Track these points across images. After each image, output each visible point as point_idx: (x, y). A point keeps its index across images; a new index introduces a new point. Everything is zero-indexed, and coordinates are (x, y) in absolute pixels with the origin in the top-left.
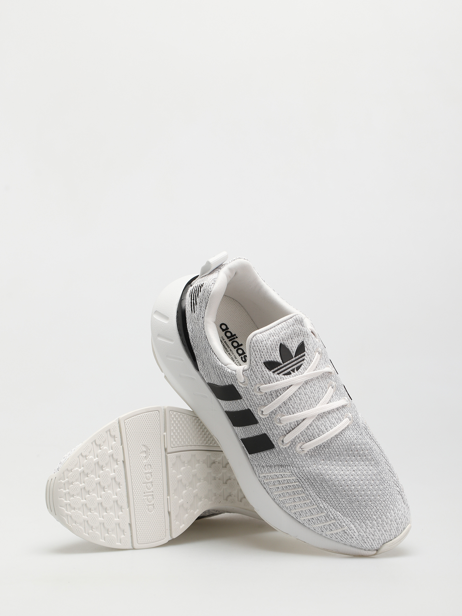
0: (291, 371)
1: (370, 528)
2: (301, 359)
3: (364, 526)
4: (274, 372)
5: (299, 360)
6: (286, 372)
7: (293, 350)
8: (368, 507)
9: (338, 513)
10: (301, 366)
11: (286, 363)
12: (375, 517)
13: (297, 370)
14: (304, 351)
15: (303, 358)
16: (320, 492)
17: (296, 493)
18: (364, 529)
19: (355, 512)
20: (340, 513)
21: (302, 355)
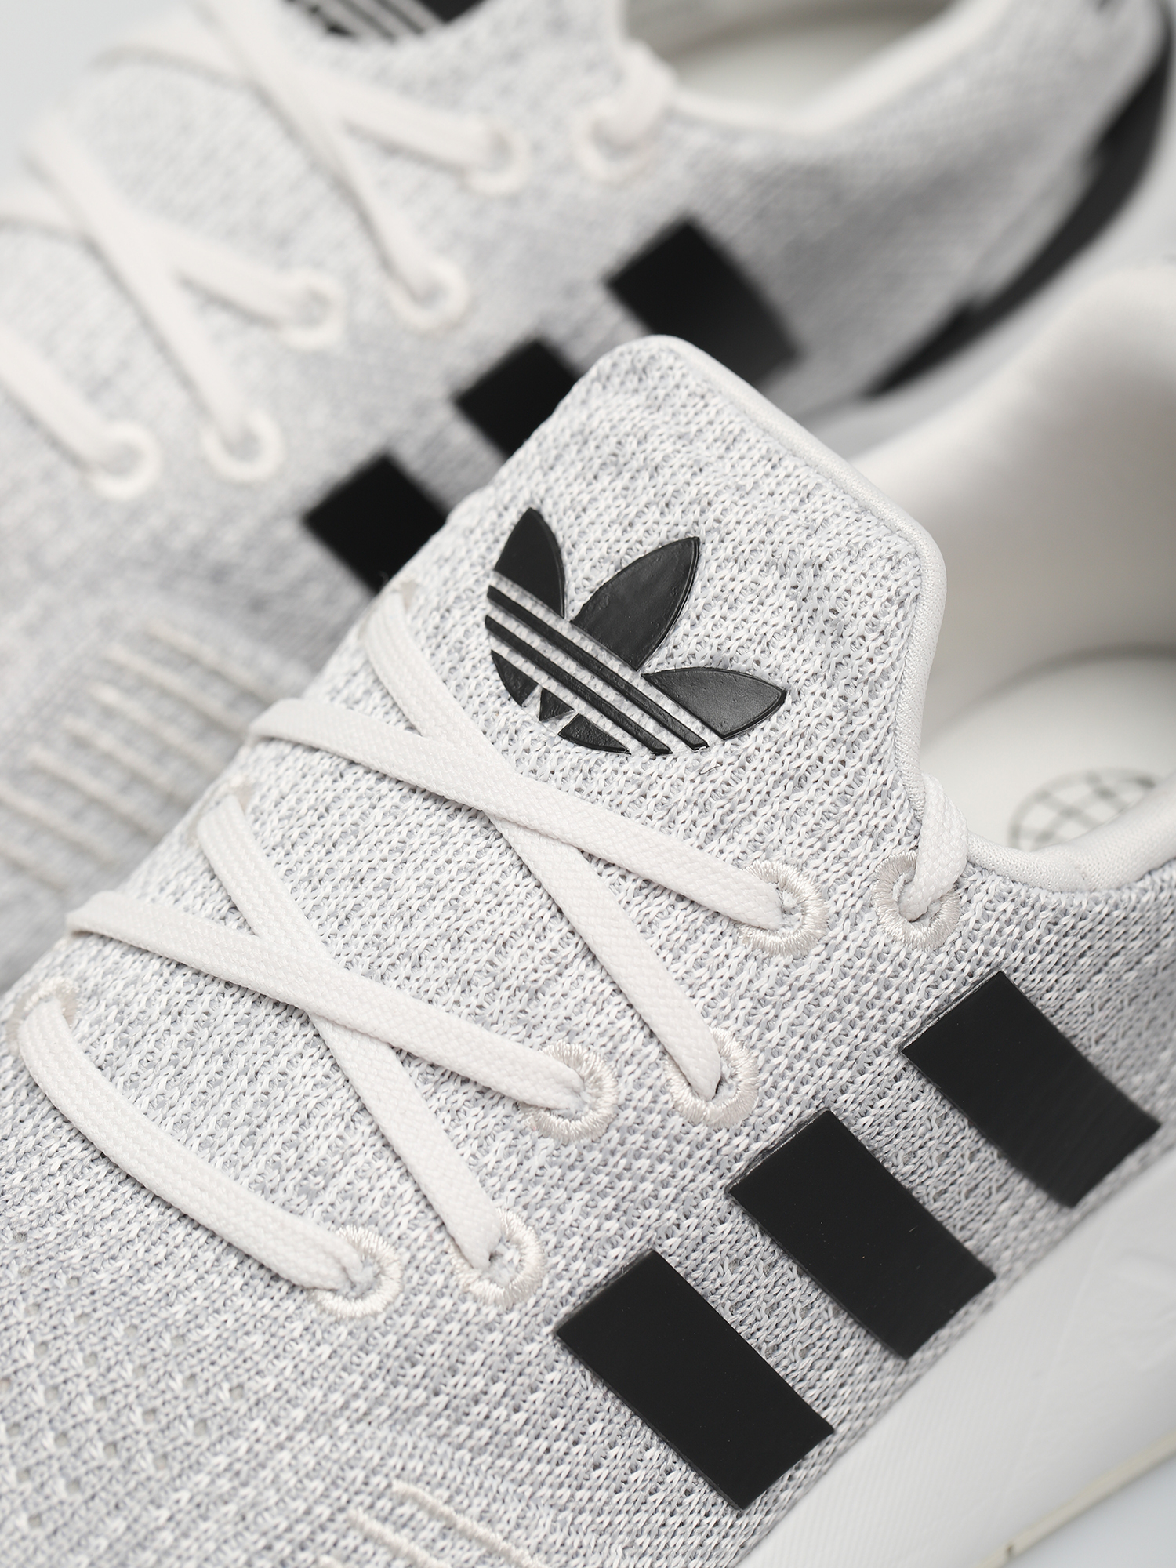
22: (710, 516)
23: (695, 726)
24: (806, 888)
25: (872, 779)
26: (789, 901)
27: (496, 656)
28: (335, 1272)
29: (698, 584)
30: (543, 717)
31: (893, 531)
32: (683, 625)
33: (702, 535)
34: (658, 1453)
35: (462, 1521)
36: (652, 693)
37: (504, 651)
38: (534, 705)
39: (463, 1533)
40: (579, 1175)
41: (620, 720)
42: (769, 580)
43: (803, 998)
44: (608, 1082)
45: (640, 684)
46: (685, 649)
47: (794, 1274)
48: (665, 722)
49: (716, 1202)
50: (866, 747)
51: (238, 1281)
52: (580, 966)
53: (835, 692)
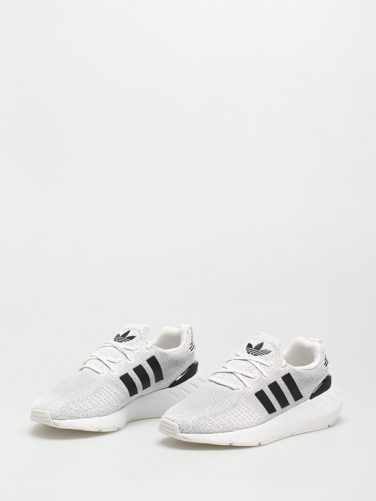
22: (264, 341)
23: (264, 354)
24: (273, 364)
25: (278, 357)
26: (272, 365)
27: (247, 352)
28: (237, 388)
29: (263, 345)
30: (251, 354)
31: (279, 341)
32: (262, 347)
33: (263, 342)
34: (263, 406)
35: (248, 406)
36: (260, 352)
37: (248, 351)
38: (250, 354)
39: (248, 407)
40: (256, 383)
41: (258, 354)
42: (269, 344)
43: (273, 372)
44: (258, 376)
45: (259, 351)
46: (263, 349)
47: (273, 395)
48: (261, 353)
49: (267, 387)
50: (278, 355)
51: (229, 390)
52: (256, 369)
53: (275, 351)
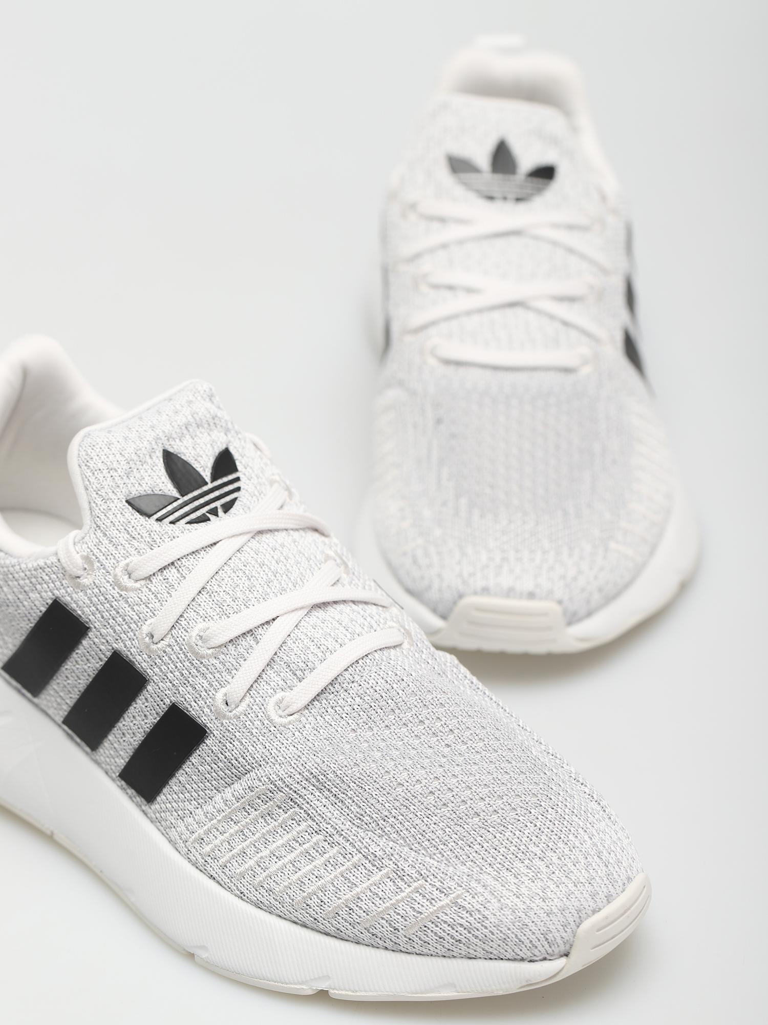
0: (208, 514)
1: (529, 882)
2: (231, 487)
3: (512, 879)
4: (159, 520)
5: (227, 489)
6: (193, 516)
7: (204, 466)
8: (510, 826)
9: (428, 859)
10: (233, 502)
11: (190, 496)
12: (535, 849)
13: (225, 512)
14: (235, 470)
15: (236, 485)
16: (363, 813)
17: (315, 854)
18: (513, 887)
19: (477, 847)
20: (434, 859)
21: (231, 477)
